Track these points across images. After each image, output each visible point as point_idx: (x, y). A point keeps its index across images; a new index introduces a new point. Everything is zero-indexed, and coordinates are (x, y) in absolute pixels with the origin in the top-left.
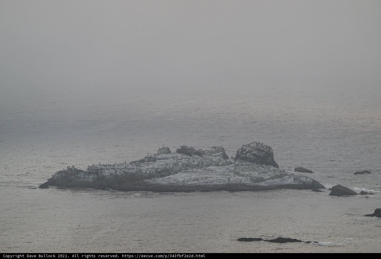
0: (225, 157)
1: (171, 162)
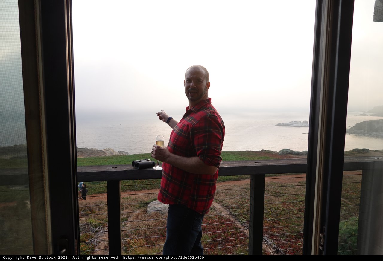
0: (301, 122)
1: (293, 123)
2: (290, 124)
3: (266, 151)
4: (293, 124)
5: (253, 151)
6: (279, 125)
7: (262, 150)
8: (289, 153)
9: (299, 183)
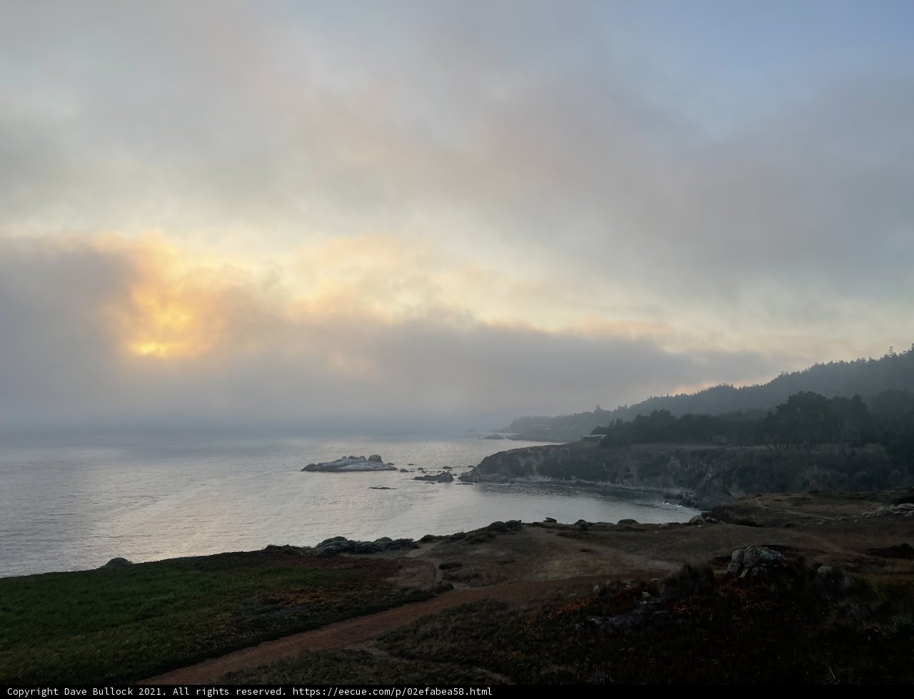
0: (365, 459)
1: (346, 462)
2: (337, 463)
3: (280, 547)
4: (345, 465)
5: (242, 553)
6: (311, 468)
7: (270, 547)
8: (345, 550)
9: (378, 640)
